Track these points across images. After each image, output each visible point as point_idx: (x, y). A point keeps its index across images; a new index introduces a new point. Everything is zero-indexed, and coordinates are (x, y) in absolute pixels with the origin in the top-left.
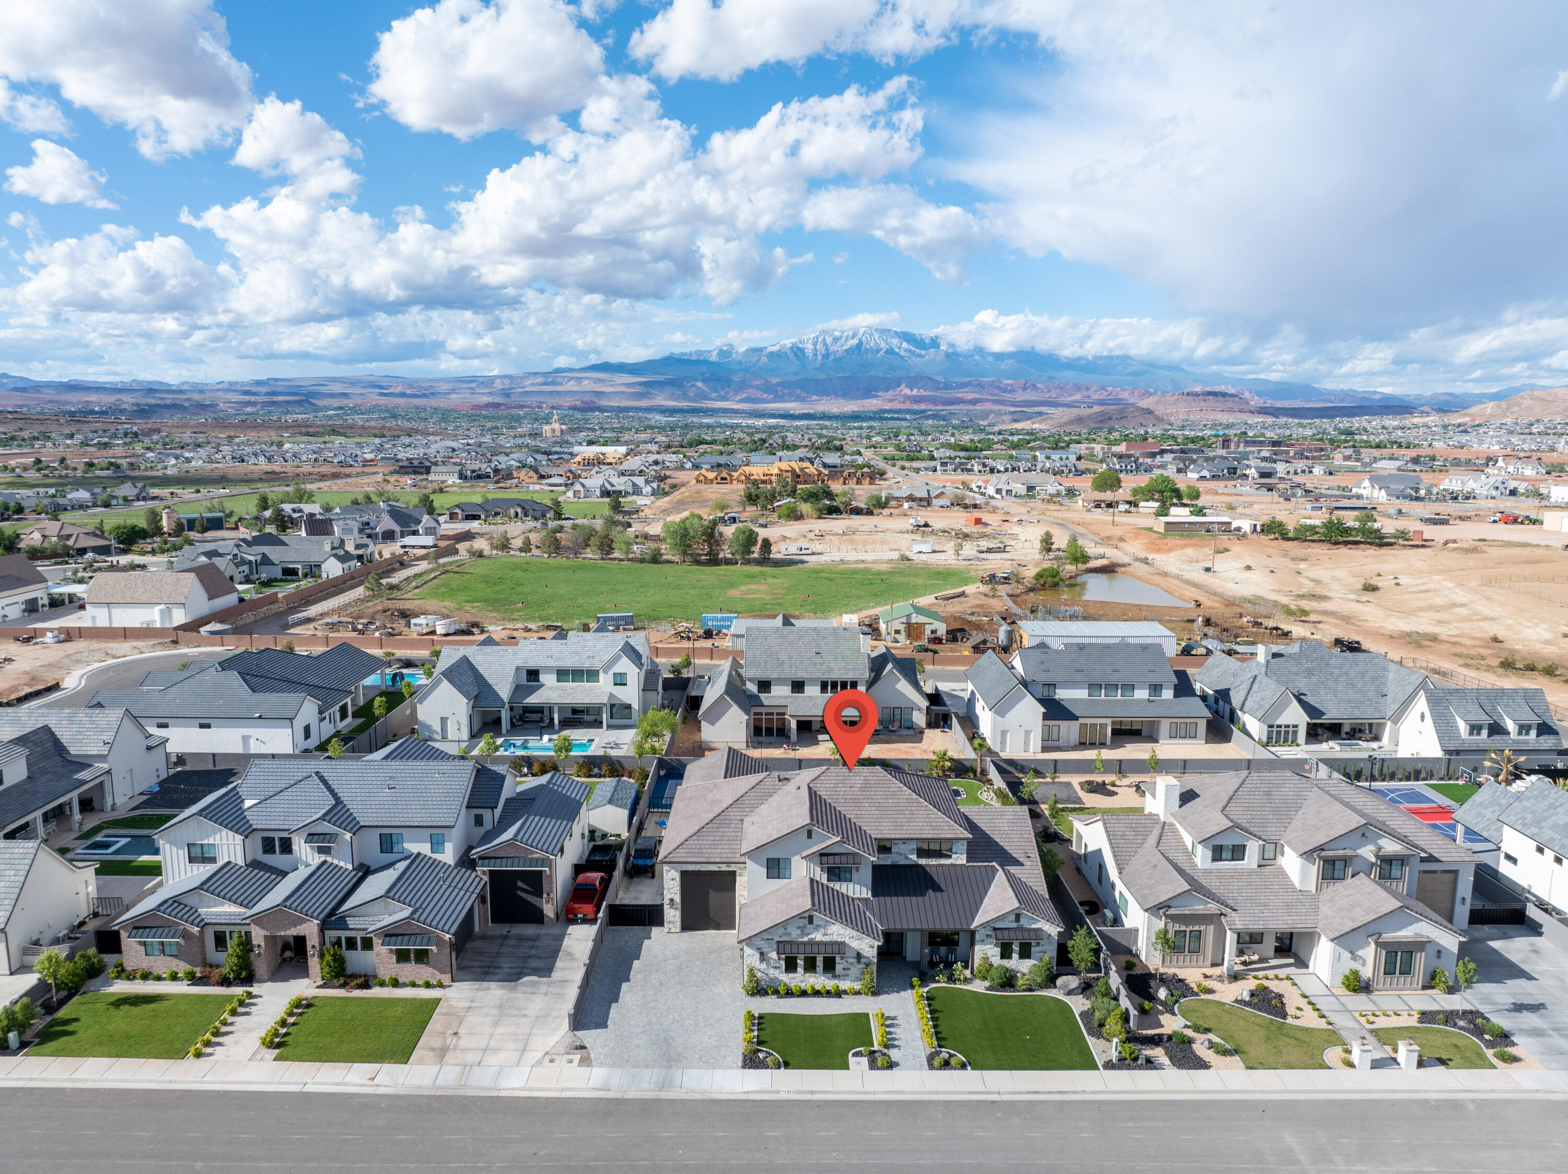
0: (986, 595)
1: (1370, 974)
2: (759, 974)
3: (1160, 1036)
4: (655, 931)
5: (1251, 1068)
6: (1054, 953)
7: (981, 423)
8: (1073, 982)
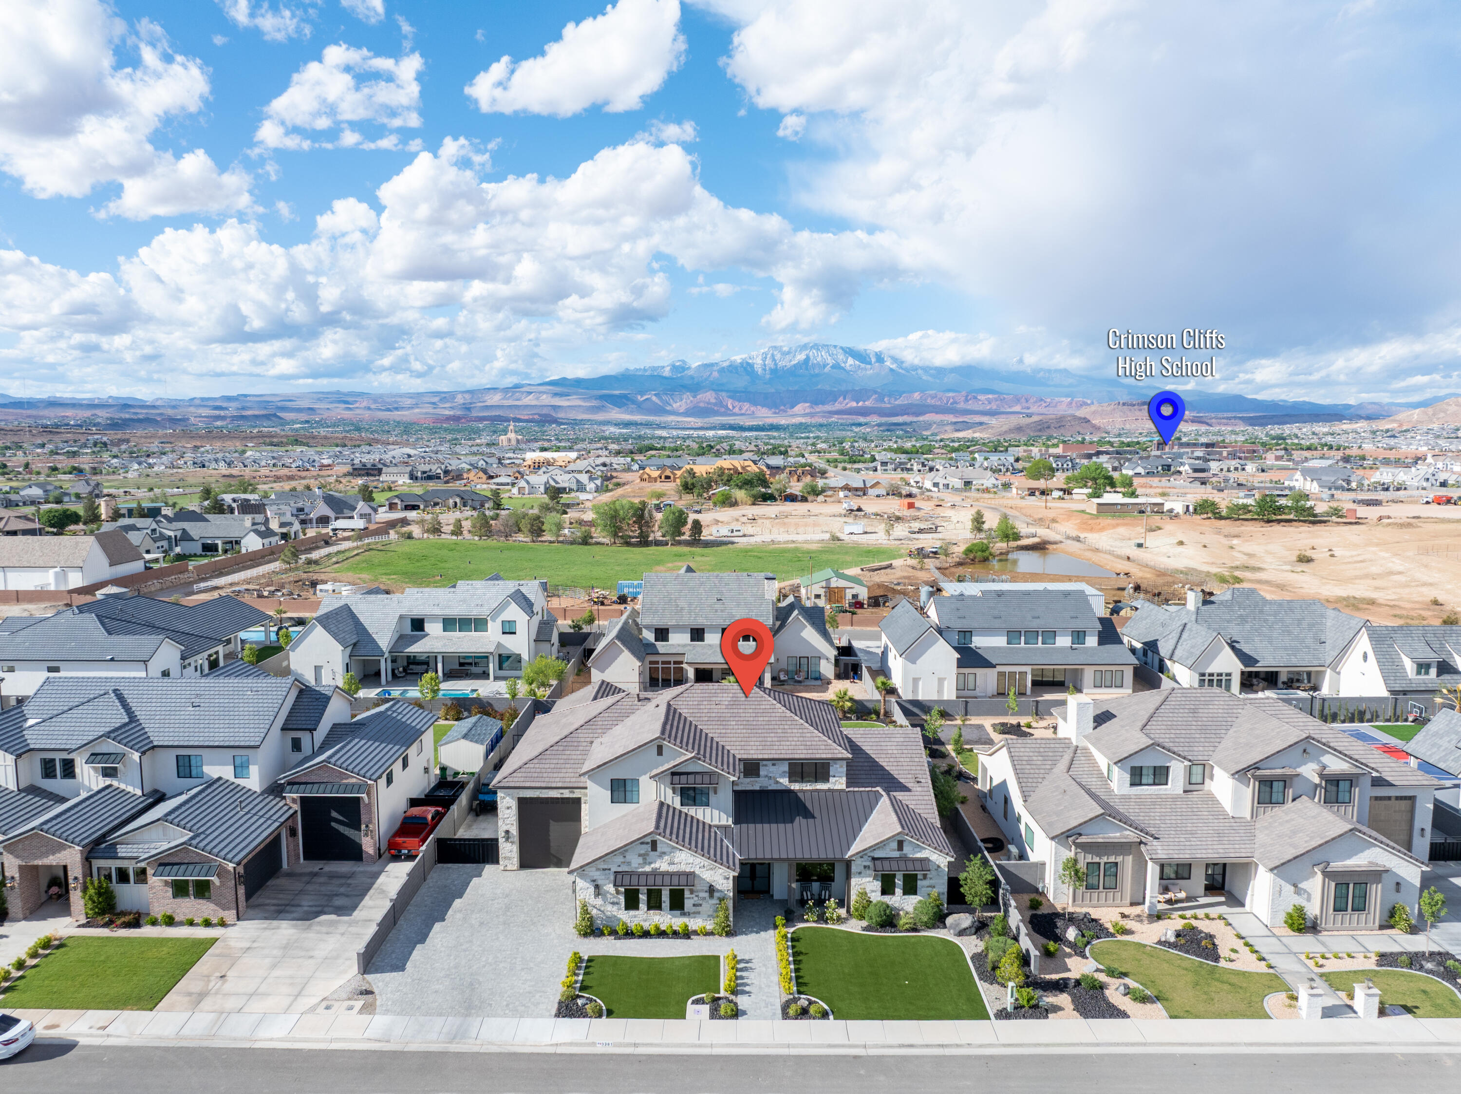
0: (913, 568)
1: (1317, 912)
2: (594, 912)
3: (1066, 980)
4: (489, 869)
5: (1176, 1017)
6: (944, 888)
7: (925, 433)
8: (965, 920)
